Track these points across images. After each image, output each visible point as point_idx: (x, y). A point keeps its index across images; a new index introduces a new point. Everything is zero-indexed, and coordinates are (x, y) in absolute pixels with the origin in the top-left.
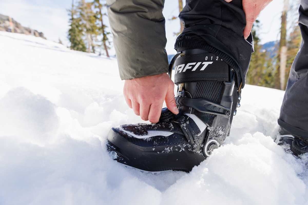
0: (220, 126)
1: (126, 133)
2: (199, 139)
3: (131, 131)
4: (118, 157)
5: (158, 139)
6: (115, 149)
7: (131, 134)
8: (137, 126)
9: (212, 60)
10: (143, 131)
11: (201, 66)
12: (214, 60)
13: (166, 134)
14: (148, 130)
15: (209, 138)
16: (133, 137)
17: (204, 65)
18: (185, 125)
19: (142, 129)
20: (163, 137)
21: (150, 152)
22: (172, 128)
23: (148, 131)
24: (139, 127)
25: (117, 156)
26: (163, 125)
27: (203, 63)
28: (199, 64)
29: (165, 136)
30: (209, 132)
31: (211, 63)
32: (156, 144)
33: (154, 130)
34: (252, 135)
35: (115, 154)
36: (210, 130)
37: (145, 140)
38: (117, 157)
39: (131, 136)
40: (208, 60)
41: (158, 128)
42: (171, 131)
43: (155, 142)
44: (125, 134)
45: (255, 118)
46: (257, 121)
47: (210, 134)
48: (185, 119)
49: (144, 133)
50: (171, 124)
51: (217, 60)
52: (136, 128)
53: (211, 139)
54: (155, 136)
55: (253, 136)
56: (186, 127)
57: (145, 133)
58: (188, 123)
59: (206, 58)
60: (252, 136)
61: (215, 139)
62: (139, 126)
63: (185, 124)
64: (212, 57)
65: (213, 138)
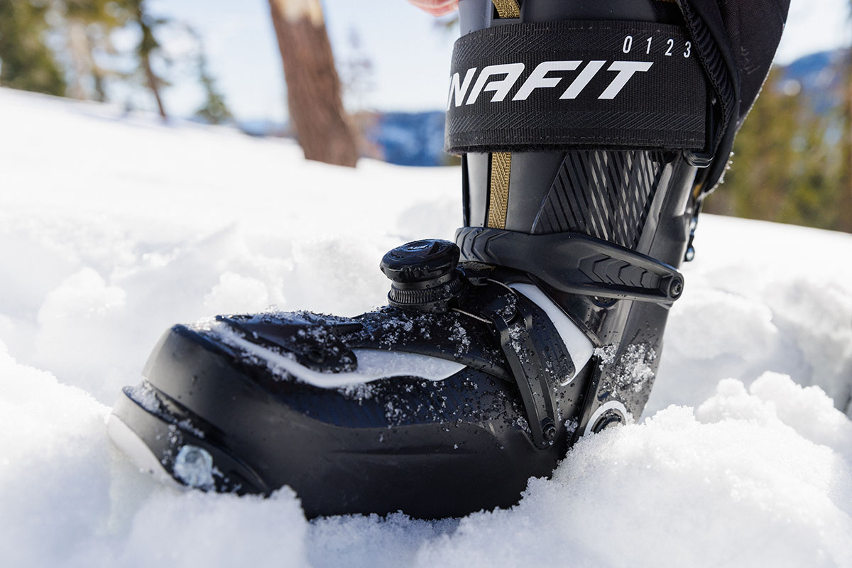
0: (641, 344)
1: (259, 359)
2: (562, 397)
3: (283, 350)
4: (221, 475)
5: (404, 395)
6: (201, 434)
7: (284, 364)
8: (304, 328)
9: (648, 53)
10: (336, 349)
11: (604, 78)
12: (656, 56)
13: (436, 370)
14: (357, 348)
15: (600, 395)
16: (293, 378)
17: (616, 73)
18: (514, 332)
19: (330, 341)
20: (424, 385)
21: (369, 452)
22: (465, 345)
23: (358, 353)
24: (316, 333)
25: (216, 471)
26: (423, 330)
27: (614, 66)
28: (594, 67)
29: (430, 378)
30: (601, 367)
31: (645, 66)
32: (398, 417)
33: (385, 348)
34: (747, 386)
35: (204, 461)
36: (605, 361)
37: (347, 392)
38: (215, 476)
39: (285, 376)
40: (636, 55)
41: (400, 341)
42: (458, 360)
43: (390, 405)
44: (256, 361)
45: (767, 318)
46: (773, 329)
47: (603, 375)
48: (517, 304)
49: (344, 363)
50: (457, 324)
51: (667, 54)
52: (301, 333)
53: (605, 397)
54: (389, 376)
55: (749, 393)
56: (521, 341)
57: (347, 359)
58: (529, 322)
59: (628, 43)
60: (743, 391)
61: (618, 398)
62: (313, 328)
63: (517, 329)
64: (650, 40)
65: (613, 395)
